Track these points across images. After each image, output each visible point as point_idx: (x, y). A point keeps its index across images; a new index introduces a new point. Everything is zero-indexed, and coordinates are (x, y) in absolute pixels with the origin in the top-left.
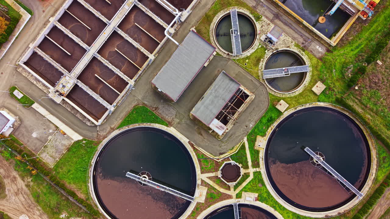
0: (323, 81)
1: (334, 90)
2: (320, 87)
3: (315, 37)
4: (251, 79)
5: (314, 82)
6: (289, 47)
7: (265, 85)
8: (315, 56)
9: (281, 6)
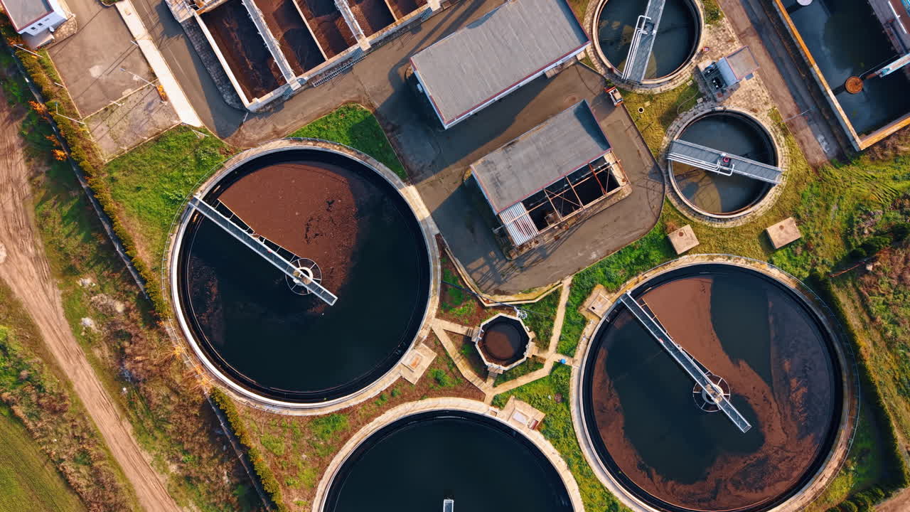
0: (799, 222)
1: (815, 253)
2: (787, 232)
3: (824, 113)
4: (638, 148)
5: (779, 213)
6: (754, 111)
7: (665, 176)
8: (806, 156)
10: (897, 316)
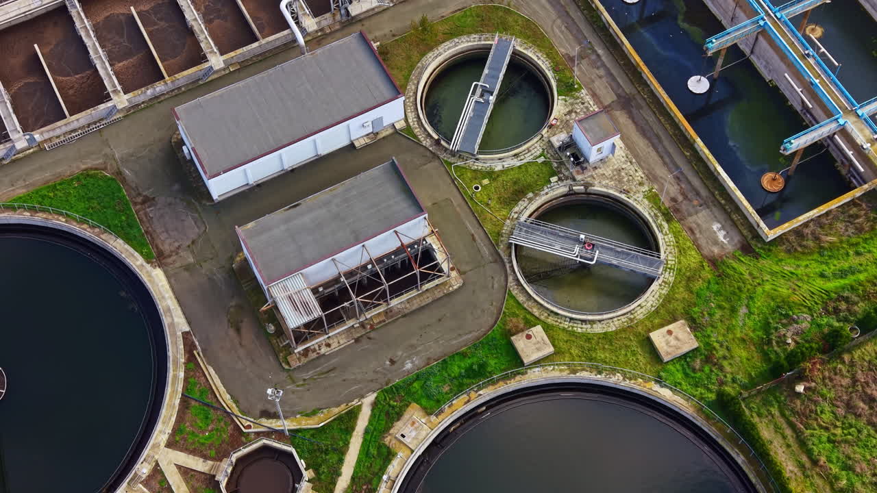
0: (695, 325)
1: (721, 368)
2: (677, 338)
3: (718, 197)
4: (473, 232)
5: (665, 315)
6: (627, 192)
7: (508, 266)
8: (699, 248)
9: (649, 82)
10: (850, 458)
